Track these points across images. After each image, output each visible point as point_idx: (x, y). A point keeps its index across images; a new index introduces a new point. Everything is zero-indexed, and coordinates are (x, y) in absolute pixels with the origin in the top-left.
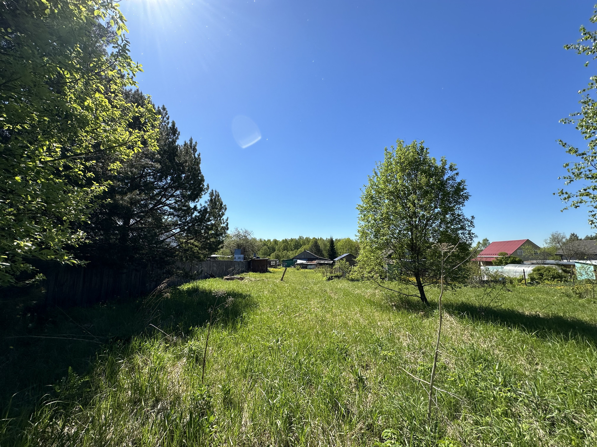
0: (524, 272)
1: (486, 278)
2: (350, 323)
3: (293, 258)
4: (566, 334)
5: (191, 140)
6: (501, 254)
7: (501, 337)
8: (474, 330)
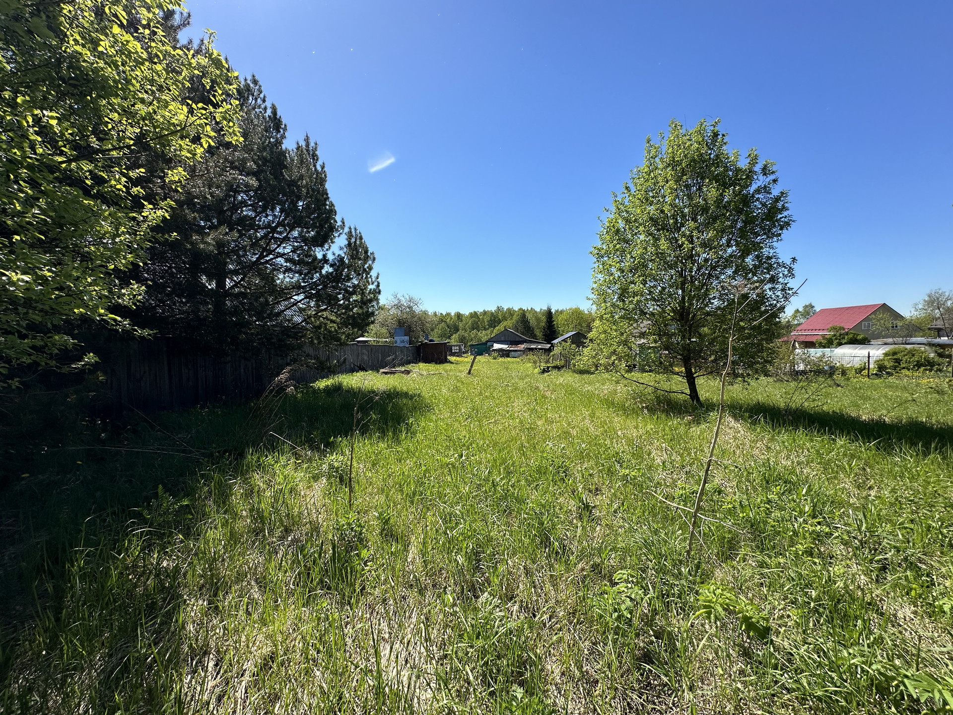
0: (869, 357)
1: (801, 367)
2: (574, 432)
3: (487, 342)
4: (927, 446)
5: (307, 140)
6: (834, 329)
7: (818, 451)
8: (772, 439)
